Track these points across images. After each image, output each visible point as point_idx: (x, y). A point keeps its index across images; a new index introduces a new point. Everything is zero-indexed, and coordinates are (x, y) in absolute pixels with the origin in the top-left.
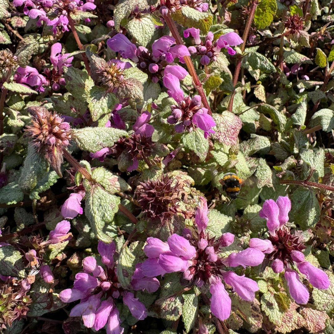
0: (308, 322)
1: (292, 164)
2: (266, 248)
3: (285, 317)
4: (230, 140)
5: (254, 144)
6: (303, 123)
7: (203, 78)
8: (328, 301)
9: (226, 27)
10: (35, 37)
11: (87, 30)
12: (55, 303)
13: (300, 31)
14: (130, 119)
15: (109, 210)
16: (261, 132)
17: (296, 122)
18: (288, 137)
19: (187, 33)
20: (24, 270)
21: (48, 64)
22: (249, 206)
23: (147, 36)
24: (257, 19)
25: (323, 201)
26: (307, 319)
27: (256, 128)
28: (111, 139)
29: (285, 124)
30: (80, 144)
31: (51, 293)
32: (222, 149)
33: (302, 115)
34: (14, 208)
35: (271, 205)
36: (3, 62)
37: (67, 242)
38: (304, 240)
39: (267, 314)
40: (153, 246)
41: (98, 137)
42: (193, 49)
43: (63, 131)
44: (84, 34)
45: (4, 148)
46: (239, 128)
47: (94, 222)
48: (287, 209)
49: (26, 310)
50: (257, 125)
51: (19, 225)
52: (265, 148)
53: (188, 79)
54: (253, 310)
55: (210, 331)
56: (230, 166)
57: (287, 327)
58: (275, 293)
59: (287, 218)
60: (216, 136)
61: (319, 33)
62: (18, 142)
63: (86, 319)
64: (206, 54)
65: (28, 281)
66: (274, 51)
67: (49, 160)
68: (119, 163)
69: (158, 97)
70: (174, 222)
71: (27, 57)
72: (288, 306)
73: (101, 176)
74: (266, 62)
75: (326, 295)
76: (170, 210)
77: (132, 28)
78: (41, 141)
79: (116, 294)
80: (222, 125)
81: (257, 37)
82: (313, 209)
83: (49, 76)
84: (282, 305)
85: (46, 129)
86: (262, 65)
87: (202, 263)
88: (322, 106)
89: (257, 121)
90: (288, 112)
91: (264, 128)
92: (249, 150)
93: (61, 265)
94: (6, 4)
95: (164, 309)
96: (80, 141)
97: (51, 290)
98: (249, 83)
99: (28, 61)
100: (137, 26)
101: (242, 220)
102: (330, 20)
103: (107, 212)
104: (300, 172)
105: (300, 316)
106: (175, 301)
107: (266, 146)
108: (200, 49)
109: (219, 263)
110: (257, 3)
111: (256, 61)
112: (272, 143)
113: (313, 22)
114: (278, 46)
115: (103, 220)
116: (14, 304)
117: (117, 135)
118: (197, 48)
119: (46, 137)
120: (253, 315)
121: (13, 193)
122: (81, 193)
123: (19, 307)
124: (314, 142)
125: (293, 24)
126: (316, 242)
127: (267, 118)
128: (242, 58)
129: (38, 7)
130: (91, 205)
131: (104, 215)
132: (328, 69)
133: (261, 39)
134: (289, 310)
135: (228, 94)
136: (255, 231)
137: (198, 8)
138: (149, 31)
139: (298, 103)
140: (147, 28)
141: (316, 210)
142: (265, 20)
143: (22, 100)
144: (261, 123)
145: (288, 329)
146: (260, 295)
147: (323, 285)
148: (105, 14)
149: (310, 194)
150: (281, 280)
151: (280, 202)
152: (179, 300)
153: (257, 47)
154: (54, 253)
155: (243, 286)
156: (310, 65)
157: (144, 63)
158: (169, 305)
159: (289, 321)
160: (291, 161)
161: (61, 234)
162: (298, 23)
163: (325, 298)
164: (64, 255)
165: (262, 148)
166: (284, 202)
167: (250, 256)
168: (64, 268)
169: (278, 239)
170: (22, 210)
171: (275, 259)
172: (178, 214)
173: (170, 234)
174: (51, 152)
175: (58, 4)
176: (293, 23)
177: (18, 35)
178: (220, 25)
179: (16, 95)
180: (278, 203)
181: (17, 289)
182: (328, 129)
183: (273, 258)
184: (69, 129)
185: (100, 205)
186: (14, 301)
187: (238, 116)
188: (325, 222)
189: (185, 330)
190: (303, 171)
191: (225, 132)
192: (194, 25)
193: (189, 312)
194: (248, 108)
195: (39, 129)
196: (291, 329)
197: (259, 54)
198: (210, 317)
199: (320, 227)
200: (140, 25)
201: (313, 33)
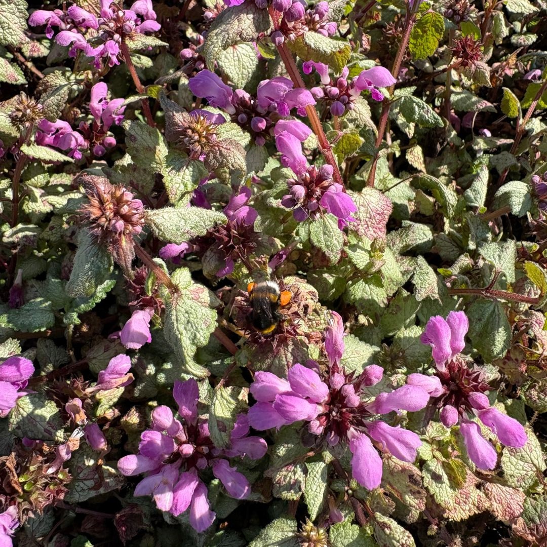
0: (494, 503)
1: (467, 266)
2: (432, 389)
3: (459, 496)
4: (374, 232)
5: (407, 235)
6: (483, 203)
7: (333, 138)
8: (525, 472)
9: (364, 57)
10: (63, 74)
11: (147, 62)
12: (108, 480)
13: (476, 62)
14: (219, 198)
15: (202, 329)
16: (418, 217)
17: (472, 202)
18: (460, 225)
19: (309, 67)
20: (63, 430)
21: (84, 115)
22: (403, 329)
23: (245, 72)
24: (413, 44)
25: (515, 322)
26: (493, 499)
27: (410, 212)
28: (203, 224)
29: (455, 205)
30: (157, 231)
31: (101, 466)
32: (360, 243)
33: (480, 190)
34: (36, 340)
35: (438, 325)
36: (21, 113)
37: (122, 389)
38: (488, 377)
39: (432, 491)
40: (265, 383)
41: (183, 222)
42: (319, 91)
43: (135, 212)
44: (141, 68)
45: (18, 247)
46: (388, 212)
47: (181, 347)
48: (463, 330)
49: (63, 491)
50: (411, 207)
51: (45, 366)
52: (425, 243)
53: (311, 139)
54: (411, 484)
55: (347, 518)
56: (374, 270)
57: (462, 511)
58: (444, 459)
59: (462, 344)
60: (354, 226)
61: (505, 63)
62: (41, 237)
63: (159, 499)
64: (338, 99)
65: (68, 447)
66: (436, 91)
67: (115, 254)
68: (205, 264)
69: (264, 166)
70: (293, 349)
71: (58, 106)
72: (464, 478)
73: (185, 280)
74: (428, 111)
75: (522, 463)
76: (288, 332)
77: (223, 59)
78: (103, 227)
79: (203, 463)
80: (362, 209)
81: (409, 70)
82: (501, 330)
83: (88, 134)
84: (454, 478)
85: (110, 209)
86: (421, 116)
87: (336, 409)
88: (512, 177)
89: (412, 201)
90: (459, 187)
91: (423, 212)
92: (401, 245)
93: (111, 426)
94: (23, 23)
95: (277, 483)
96: (157, 227)
97: (100, 462)
98: (399, 141)
99: (59, 112)
100: (230, 56)
101: (392, 350)
102: (523, 43)
103: (199, 332)
104: (479, 277)
105: (481, 494)
106: (294, 470)
107: (426, 240)
108: (330, 91)
109: (362, 409)
110: (414, 21)
111: (413, 109)
112: (436, 235)
113: (496, 47)
114: (443, 84)
115: (194, 344)
116: (46, 481)
117: (211, 220)
118: (325, 90)
119: (110, 220)
120: (411, 491)
121: (39, 315)
122: (148, 310)
123: (51, 487)
124: (499, 233)
125: (464, 52)
126: (504, 385)
127: (427, 196)
128: (390, 104)
129: (69, 26)
130: (175, 323)
131: (195, 335)
132: (521, 121)
133: (416, 74)
134: (466, 485)
135: (368, 160)
136: (412, 366)
137: (321, 30)
138: (248, 64)
139: (474, 173)
140: (245, 59)
141: (505, 330)
142: (426, 47)
143: (44, 172)
144: (418, 203)
145: (464, 514)
146: (421, 463)
147: (517, 440)
148: (173, 36)
149: (495, 308)
150: (453, 439)
151: (452, 320)
152: (300, 469)
153: (413, 88)
154: (103, 407)
155: (399, 440)
156: (493, 113)
157: (244, 116)
158: (285, 477)
159: (465, 502)
160: (465, 261)
161: (117, 376)
162: (472, 50)
163: (521, 468)
164: (116, 410)
165: (419, 242)
166: (457, 320)
167: (408, 396)
168: (116, 431)
169: (449, 376)
170: (48, 342)
171: (444, 405)
172: (299, 337)
173: (286, 367)
174: (116, 242)
175: (107, 25)
176: (465, 50)
177: (34, 70)
178: (354, 55)
179: (35, 164)
180: (448, 322)
181: (51, 458)
182: (519, 212)
183: (442, 403)
184: (141, 209)
185: (188, 322)
186: (46, 477)
187: (383, 193)
188: (517, 353)
189: (309, 516)
190: (484, 276)
191: (367, 219)
192: (322, 59)
193: (314, 489)
194: (397, 181)
195: (100, 208)
196: (468, 514)
197: (416, 99)
198: (346, 498)
199: (509, 360)
200: (235, 54)
201: (496, 65)
